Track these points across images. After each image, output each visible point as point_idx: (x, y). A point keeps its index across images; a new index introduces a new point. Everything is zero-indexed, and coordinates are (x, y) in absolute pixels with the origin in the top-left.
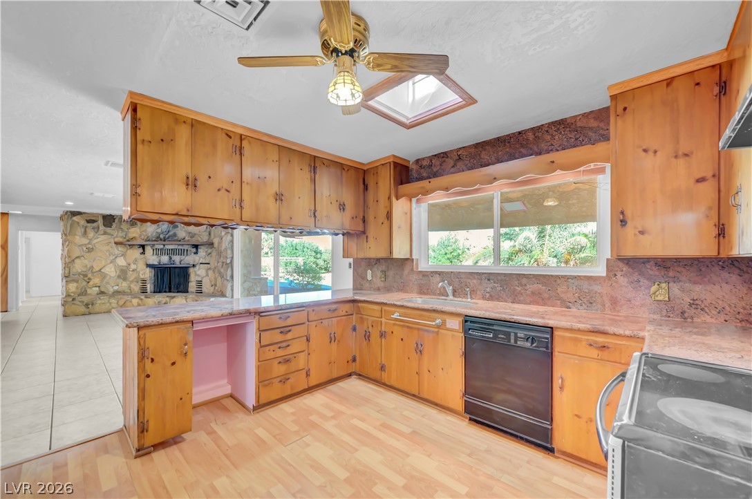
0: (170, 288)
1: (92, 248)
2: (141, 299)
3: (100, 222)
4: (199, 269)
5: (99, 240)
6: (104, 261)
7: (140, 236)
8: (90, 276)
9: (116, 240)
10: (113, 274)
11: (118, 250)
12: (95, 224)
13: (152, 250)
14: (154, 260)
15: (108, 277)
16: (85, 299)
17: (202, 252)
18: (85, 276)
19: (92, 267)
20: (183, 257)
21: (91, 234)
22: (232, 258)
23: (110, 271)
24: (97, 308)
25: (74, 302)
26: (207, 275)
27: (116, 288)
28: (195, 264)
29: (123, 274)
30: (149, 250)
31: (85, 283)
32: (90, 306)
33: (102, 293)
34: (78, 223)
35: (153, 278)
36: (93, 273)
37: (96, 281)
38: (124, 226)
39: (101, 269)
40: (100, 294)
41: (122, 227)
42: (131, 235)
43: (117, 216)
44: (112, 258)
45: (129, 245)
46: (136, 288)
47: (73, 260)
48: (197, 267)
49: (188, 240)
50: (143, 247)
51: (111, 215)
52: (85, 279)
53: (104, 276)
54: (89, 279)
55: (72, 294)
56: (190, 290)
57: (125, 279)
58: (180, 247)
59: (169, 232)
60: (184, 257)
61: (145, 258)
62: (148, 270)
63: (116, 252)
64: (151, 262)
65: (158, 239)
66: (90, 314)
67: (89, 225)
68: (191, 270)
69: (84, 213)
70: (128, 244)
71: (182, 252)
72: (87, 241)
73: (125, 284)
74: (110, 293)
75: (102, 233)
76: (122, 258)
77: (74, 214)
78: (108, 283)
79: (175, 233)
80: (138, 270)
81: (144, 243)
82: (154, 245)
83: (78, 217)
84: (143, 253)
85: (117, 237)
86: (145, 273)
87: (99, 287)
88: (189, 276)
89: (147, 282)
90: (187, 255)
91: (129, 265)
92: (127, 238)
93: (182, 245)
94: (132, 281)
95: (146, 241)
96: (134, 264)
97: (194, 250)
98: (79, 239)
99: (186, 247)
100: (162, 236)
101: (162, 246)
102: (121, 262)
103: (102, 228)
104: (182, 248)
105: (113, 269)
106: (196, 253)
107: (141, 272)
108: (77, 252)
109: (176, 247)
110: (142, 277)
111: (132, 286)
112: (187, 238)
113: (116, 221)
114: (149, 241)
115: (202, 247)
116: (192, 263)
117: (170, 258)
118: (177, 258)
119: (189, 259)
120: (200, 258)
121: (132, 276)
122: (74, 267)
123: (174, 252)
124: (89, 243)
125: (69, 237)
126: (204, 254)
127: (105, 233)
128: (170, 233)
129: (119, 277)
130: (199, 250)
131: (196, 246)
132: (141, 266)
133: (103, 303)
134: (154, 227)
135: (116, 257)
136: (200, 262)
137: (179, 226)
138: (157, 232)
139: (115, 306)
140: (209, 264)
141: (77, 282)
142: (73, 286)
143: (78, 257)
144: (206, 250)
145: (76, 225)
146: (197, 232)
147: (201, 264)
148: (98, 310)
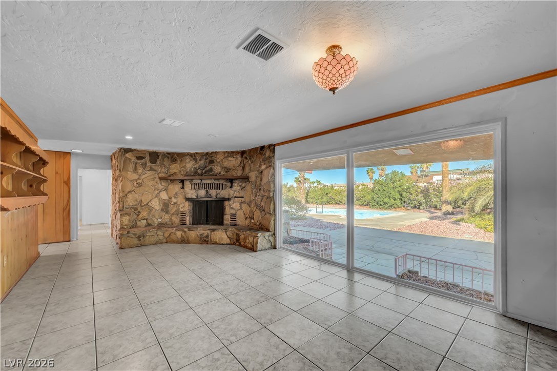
0: (207, 220)
1: (141, 183)
2: (185, 232)
3: (148, 158)
4: (233, 203)
5: (146, 175)
6: (150, 195)
7: (180, 171)
8: (139, 209)
9: (160, 175)
10: (158, 208)
11: (161, 185)
12: (143, 161)
13: (191, 185)
14: (192, 194)
15: (154, 210)
16: (138, 231)
17: (236, 186)
18: (135, 209)
19: (141, 201)
20: (218, 191)
21: (140, 170)
22: (274, 191)
23: (156, 205)
24: (148, 239)
25: (129, 235)
26: (241, 209)
27: (160, 220)
28: (230, 197)
29: (166, 206)
30: (188, 185)
31: (135, 216)
32: (141, 238)
33: (149, 225)
34: (130, 159)
35: (191, 211)
36: (141, 206)
37: (144, 214)
38: (166, 162)
39: (148, 203)
40: (147, 226)
41: (164, 163)
42: (172, 171)
43: (161, 153)
44: (157, 192)
45: (171, 180)
46: (176, 220)
47: (126, 195)
48: (232, 201)
49: (224, 175)
50: (182, 181)
51: (155, 152)
52: (136, 212)
53: (150, 209)
54: (139, 212)
55: (125, 227)
56: (225, 222)
57: (167, 212)
58: (216, 182)
59: (205, 167)
60: (220, 191)
61: (184, 192)
62: (187, 203)
63: (160, 187)
64: (189, 196)
65: (196, 173)
66: (142, 245)
67: (138, 161)
68: (226, 203)
69: (135, 150)
70: (169, 179)
71: (217, 187)
72: (137, 177)
73: (167, 217)
74: (156, 225)
75: (149, 169)
76: (165, 192)
77: (127, 151)
78: (154, 216)
79: (211, 168)
80: (178, 203)
81: (182, 178)
82: (192, 180)
83: (130, 153)
84: (183, 188)
85: (160, 173)
86: (184, 206)
87: (147, 219)
88: (224, 208)
89: (186, 214)
90: (223, 188)
91: (171, 198)
92: (169, 174)
93: (218, 179)
94: (173, 214)
95: (185, 176)
96: (175, 197)
97: (229, 184)
98: (131, 175)
99: (221, 182)
100: (199, 172)
101: (199, 181)
102: (164, 196)
103: (149, 164)
104: (218, 182)
105: (158, 203)
106: (231, 187)
107: (181, 206)
108: (129, 187)
109: (213, 181)
110: (181, 210)
111: (172, 218)
112: (222, 173)
113: (160, 157)
114: (187, 176)
115: (236, 181)
116: (227, 196)
117: (207, 192)
118: (213, 192)
119: (224, 193)
120: (235, 191)
121: (173, 209)
122: (127, 201)
123: (210, 186)
124: (139, 179)
125: (123, 173)
126: (239, 188)
127: (151, 169)
128: (207, 169)
129: (162, 210)
130: (234, 184)
132: (181, 199)
133: (152, 235)
134: (193, 163)
135: (160, 191)
136: (235, 195)
137: (215, 161)
138: (195, 168)
139: (161, 237)
140: (243, 197)
141: (129, 215)
142: (126, 219)
143: (130, 192)
144: (240, 184)
145: (128, 161)
146: (231, 167)
147: (235, 197)
148: (147, 242)
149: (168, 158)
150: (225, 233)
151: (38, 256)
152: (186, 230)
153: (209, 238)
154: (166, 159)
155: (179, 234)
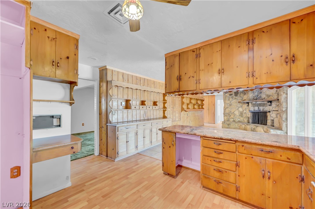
0: (258, 122)
1: (231, 105)
2: (245, 125)
3: (234, 94)
4: (272, 114)
5: (233, 101)
6: (235, 109)
7: (247, 98)
8: (230, 114)
9: (239, 101)
10: (238, 114)
12: (232, 96)
13: (251, 105)
14: (252, 108)
16: (228, 123)
17: (274, 104)
18: (229, 114)
19: (231, 111)
20: (264, 107)
21: (231, 99)
22: (287, 108)
23: (237, 113)
24: (231, 126)
25: (225, 123)
26: (277, 117)
27: (239, 120)
28: (270, 111)
29: (241, 114)
31: (229, 117)
32: (229, 125)
33: (234, 121)
35: (252, 117)
37: (232, 116)
38: (242, 95)
39: (234, 112)
41: (241, 96)
42: (244, 99)
44: (237, 108)
45: (244, 103)
46: (246, 120)
47: (226, 109)
49: (267, 99)
51: (237, 92)
52: (229, 115)
53: (235, 115)
54: (230, 115)
55: (226, 120)
56: (268, 124)
57: (242, 116)
58: (263, 103)
60: (265, 107)
61: (249, 108)
63: (239, 106)
64: (251, 110)
65: (254, 99)
66: (229, 128)
67: (230, 96)
68: (268, 114)
71: (263, 105)
72: (230, 102)
73: (242, 118)
74: (237, 121)
76: (241, 108)
78: (236, 117)
79: (260, 96)
80: (246, 113)
81: (248, 101)
82: (252, 102)
83: (227, 94)
84: (248, 106)
85: (239, 100)
86: (249, 114)
87: (233, 119)
88: (267, 117)
89: (250, 118)
90: (266, 106)
91: (243, 111)
92: (243, 100)
93: (264, 101)
94: (244, 118)
96: (245, 110)
97: (269, 104)
98: (228, 102)
99: (266, 102)
100: (255, 98)
101: (255, 103)
102: (241, 109)
103: (234, 97)
105: (238, 112)
106: (270, 105)
108: (227, 106)
109: (261, 102)
110: (248, 116)
112: (266, 98)
113: (239, 93)
114: (250, 100)
115: (274, 102)
116: (268, 110)
117: (259, 108)
118: (261, 108)
119: (267, 108)
120: (273, 107)
121: (244, 115)
122: (226, 111)
123: (260, 105)
126: (275, 105)
127: (235, 99)
128: (258, 96)
129: (240, 115)
130: (272, 103)
131: (271, 102)
132: (247, 111)
133: (233, 125)
134: (252, 94)
135: (239, 108)
136: (273, 110)
137: (262, 92)
138: (253, 96)
139: (237, 126)
140: (278, 111)
141: (227, 116)
142: (226, 117)
143: (227, 108)
144: (276, 103)
145: (226, 97)
146: (271, 94)
147: (273, 111)
148: (231, 127)
149: (243, 93)
150: (262, 129)
151: (204, 125)
152: (246, 125)
153: (255, 130)
154: (242, 94)
155: (243, 126)
